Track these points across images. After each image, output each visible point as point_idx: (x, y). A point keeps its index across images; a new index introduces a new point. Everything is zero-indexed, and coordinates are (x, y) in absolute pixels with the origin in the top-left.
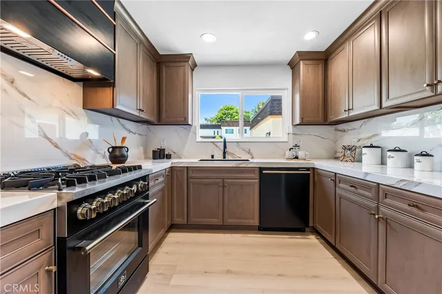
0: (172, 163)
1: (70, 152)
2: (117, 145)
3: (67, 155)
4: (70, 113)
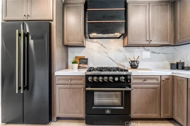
0: (173, 73)
1: (118, 62)
2: (135, 60)
3: (117, 63)
4: (118, 49)
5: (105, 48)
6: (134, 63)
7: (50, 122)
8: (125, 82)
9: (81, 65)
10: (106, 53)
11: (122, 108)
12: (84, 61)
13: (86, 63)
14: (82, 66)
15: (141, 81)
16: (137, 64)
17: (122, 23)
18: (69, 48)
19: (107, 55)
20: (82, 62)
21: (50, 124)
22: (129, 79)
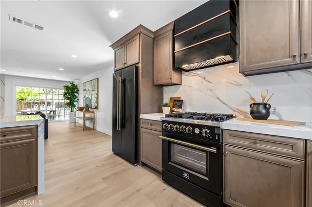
4: (234, 83)
5: (209, 82)
6: (258, 108)
7: (135, 163)
8: (211, 137)
9: (174, 108)
10: (211, 90)
11: (207, 179)
12: (178, 103)
13: (180, 107)
14: (175, 110)
15: (246, 143)
16: (264, 111)
17: (226, 36)
18: (164, 87)
19: (212, 94)
20: (176, 105)
21: (136, 165)
22: (217, 134)
